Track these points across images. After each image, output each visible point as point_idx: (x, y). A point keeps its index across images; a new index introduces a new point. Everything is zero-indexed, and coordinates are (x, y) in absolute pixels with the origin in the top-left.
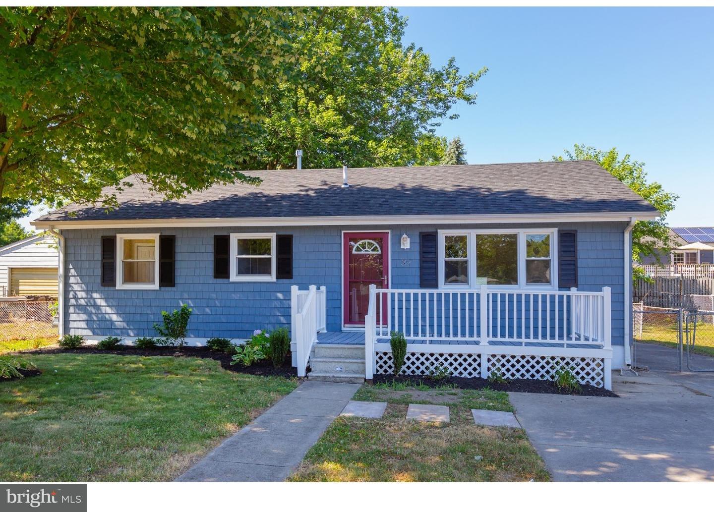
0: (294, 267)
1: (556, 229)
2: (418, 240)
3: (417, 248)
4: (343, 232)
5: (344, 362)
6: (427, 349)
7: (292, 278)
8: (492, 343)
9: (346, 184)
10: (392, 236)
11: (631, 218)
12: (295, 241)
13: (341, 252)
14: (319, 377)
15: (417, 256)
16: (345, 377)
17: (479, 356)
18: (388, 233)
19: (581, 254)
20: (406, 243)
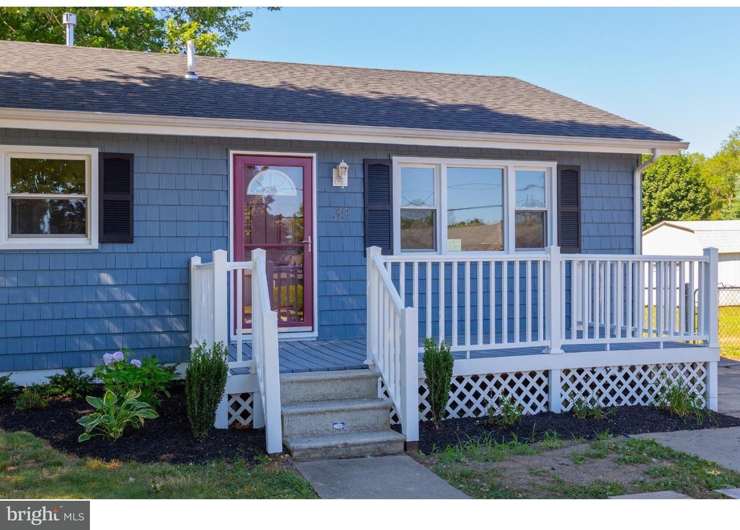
0: (135, 219)
1: (554, 165)
2: (360, 174)
3: (359, 187)
4: (232, 152)
5: (349, 411)
6: (482, 367)
7: (132, 242)
8: (567, 349)
9: (193, 73)
10: (318, 163)
11: (653, 150)
12: (139, 167)
13: (227, 192)
14: (315, 449)
15: (358, 201)
16: (369, 444)
17: (546, 373)
18: (311, 158)
19: (585, 204)
20: (342, 179)
